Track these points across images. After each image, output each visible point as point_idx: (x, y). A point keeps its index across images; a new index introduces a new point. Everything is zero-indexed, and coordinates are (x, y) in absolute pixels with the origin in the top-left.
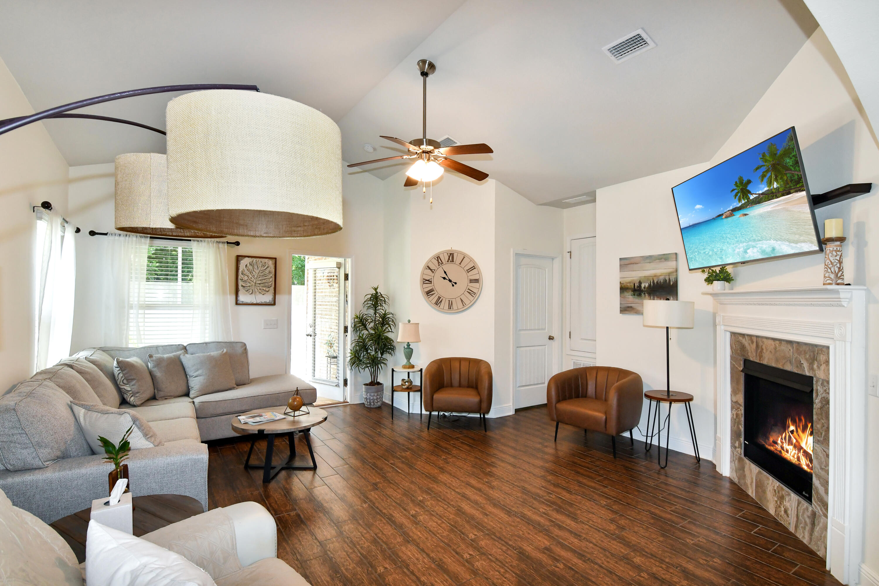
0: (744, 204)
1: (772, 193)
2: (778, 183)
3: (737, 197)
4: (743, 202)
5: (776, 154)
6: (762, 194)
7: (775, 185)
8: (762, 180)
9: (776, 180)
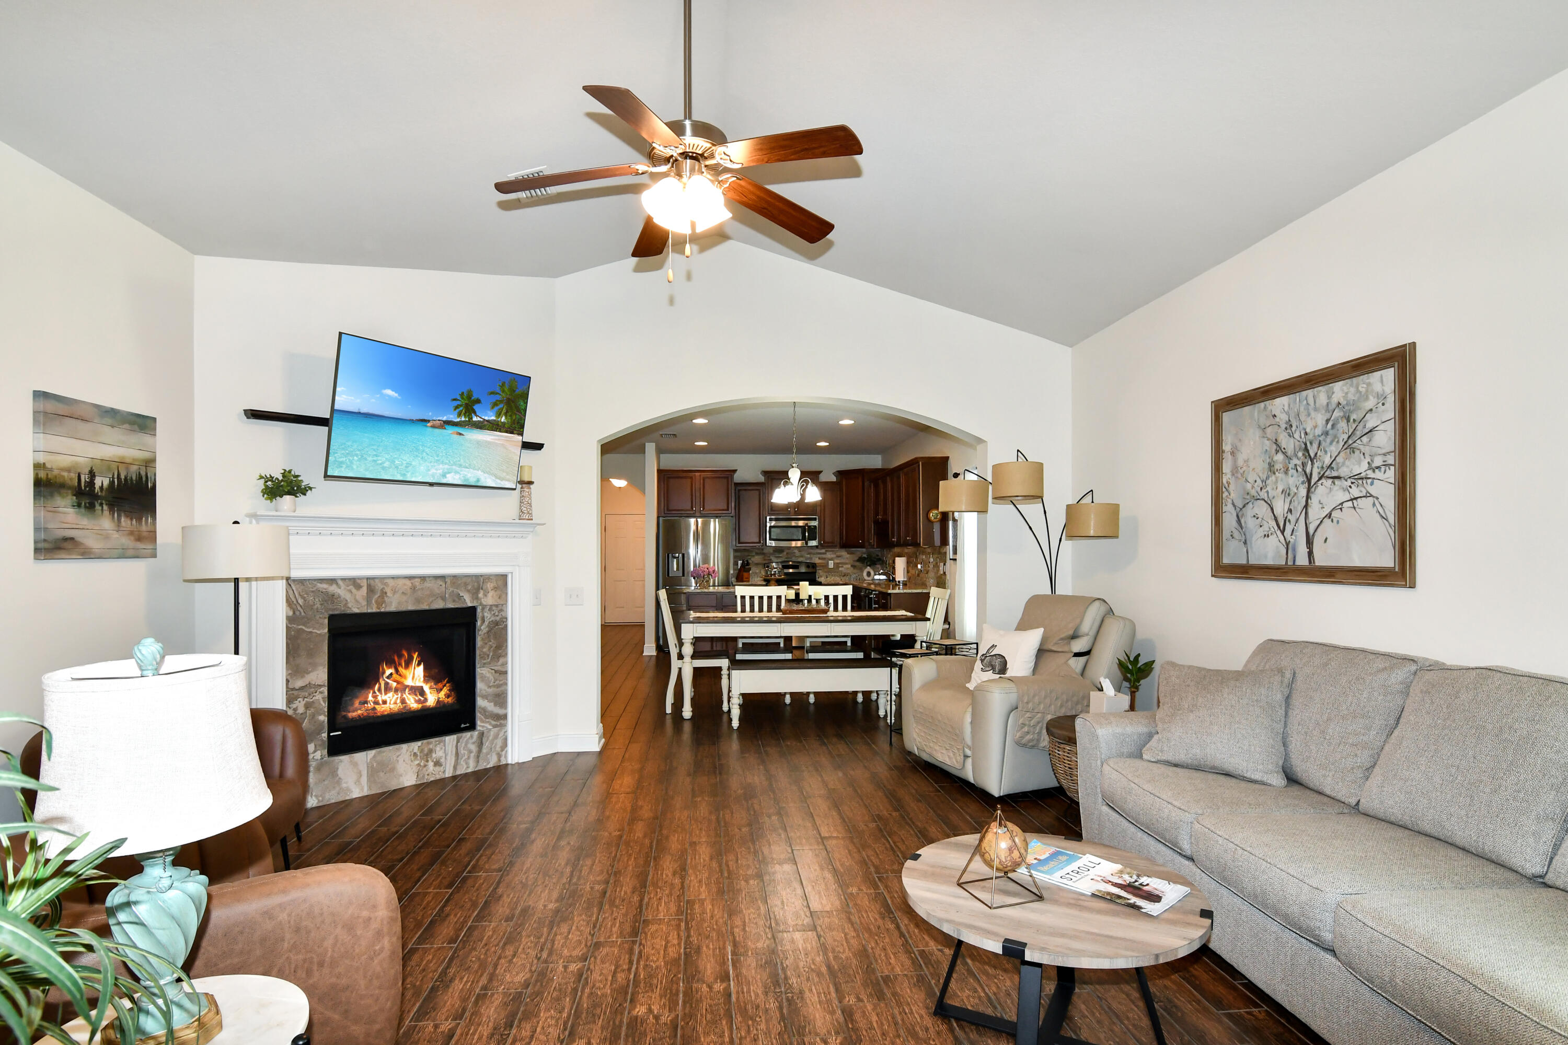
0: (464, 422)
1: (498, 425)
2: (506, 418)
3: (458, 410)
4: (463, 419)
5: (514, 391)
6: (488, 421)
7: (503, 419)
8: (493, 408)
9: (506, 414)
